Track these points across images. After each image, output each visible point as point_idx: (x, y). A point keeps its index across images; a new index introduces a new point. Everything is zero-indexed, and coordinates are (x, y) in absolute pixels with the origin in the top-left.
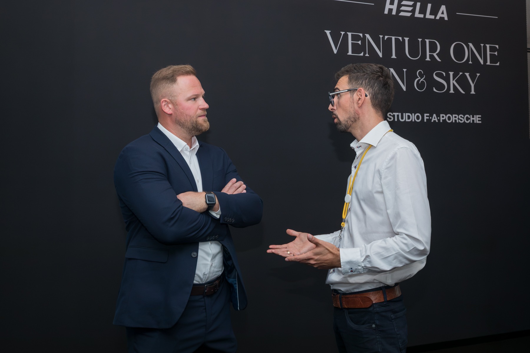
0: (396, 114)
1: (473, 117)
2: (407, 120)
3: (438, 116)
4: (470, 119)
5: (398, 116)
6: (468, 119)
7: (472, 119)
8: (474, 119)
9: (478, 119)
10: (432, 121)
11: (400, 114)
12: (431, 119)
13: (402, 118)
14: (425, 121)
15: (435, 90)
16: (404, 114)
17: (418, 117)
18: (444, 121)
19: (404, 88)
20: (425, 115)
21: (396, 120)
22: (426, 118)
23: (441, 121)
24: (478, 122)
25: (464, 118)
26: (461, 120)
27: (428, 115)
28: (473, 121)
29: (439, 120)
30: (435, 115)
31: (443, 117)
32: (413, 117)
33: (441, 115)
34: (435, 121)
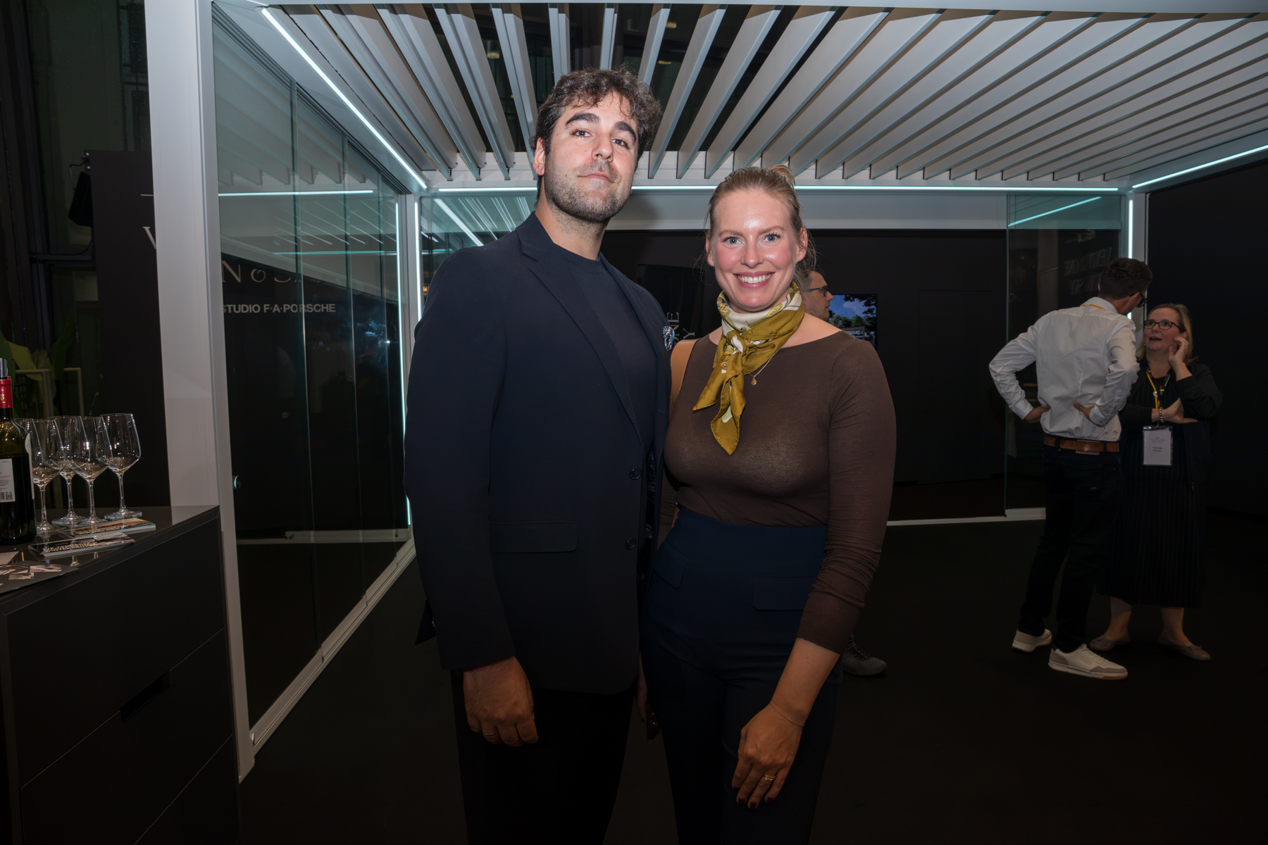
0: (230, 306)
1: (325, 306)
2: (243, 312)
3: (280, 306)
4: (321, 308)
5: (232, 308)
6: (318, 308)
7: (323, 308)
8: (327, 308)
9: (330, 308)
10: (274, 311)
11: (234, 306)
12: (272, 310)
13: (237, 310)
14: (265, 311)
15: (276, 280)
16: (239, 306)
17: (256, 309)
18: (289, 311)
19: (239, 280)
20: (265, 306)
21: (230, 312)
22: (265, 309)
23: (285, 311)
24: (331, 311)
25: (313, 307)
26: (310, 310)
27: (268, 305)
28: (325, 310)
29: (282, 311)
30: (276, 306)
31: (287, 307)
32: (250, 309)
33: (285, 305)
34: (276, 312)
